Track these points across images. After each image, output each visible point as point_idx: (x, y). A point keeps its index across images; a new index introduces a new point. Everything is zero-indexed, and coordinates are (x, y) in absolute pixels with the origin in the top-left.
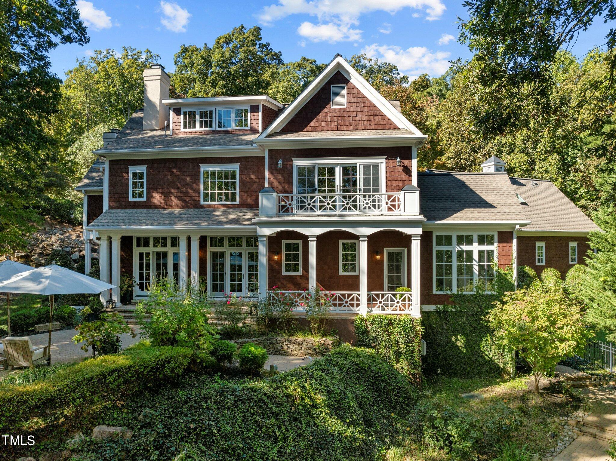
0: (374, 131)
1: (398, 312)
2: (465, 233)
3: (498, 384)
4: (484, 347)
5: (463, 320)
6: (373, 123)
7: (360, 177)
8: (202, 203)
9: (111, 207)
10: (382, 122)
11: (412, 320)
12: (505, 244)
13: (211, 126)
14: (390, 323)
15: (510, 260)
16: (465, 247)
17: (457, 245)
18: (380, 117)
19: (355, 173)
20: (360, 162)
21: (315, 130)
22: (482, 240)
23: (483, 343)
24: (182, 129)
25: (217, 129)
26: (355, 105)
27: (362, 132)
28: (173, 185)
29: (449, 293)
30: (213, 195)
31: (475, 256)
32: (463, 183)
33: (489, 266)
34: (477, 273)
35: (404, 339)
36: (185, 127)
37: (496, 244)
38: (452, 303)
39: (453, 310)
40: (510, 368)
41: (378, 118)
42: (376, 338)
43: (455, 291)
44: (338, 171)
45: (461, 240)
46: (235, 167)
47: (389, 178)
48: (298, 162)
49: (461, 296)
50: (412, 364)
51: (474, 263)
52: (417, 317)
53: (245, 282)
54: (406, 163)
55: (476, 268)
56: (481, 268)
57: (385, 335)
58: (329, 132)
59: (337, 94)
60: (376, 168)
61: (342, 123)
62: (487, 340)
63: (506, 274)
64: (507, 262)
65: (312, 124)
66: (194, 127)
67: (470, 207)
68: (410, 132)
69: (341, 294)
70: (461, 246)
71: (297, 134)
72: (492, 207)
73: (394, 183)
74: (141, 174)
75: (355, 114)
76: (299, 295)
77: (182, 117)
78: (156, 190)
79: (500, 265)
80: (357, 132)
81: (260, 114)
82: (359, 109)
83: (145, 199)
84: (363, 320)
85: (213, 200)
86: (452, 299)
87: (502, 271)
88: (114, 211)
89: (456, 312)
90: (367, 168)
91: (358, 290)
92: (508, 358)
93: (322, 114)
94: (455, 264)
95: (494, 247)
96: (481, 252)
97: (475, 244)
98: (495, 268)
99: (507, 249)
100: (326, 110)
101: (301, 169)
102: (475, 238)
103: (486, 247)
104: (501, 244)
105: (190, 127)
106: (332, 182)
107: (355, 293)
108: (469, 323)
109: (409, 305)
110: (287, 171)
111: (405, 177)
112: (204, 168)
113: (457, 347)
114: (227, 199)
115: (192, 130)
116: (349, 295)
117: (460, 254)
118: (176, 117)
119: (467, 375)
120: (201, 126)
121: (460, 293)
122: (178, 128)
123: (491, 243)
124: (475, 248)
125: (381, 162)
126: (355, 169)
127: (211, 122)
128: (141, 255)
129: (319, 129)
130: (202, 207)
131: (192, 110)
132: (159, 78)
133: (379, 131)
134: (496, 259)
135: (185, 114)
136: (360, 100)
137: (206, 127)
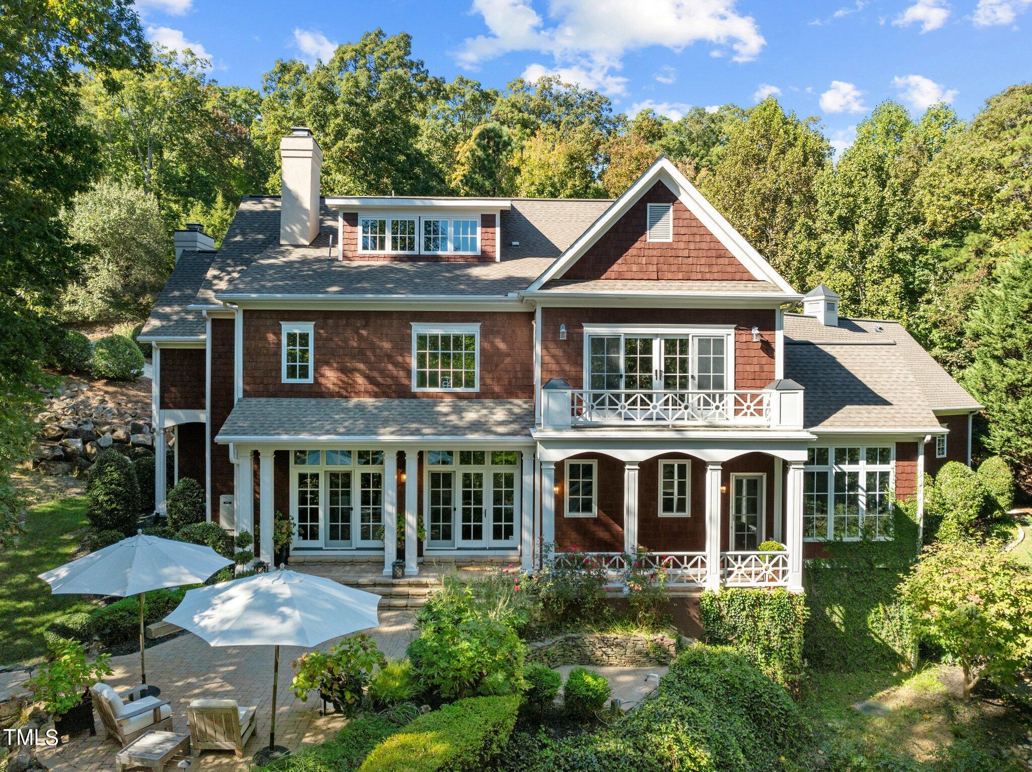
0: (717, 283)
1: (767, 584)
2: (847, 446)
4: (873, 622)
5: (841, 582)
6: (715, 269)
7: (693, 355)
8: (415, 389)
9: (246, 394)
10: (729, 269)
11: (791, 597)
12: (906, 463)
13: (412, 248)
14: (758, 602)
15: (913, 487)
16: (847, 468)
17: (836, 464)
18: (726, 261)
19: (684, 350)
20: (694, 332)
21: (620, 277)
22: (872, 457)
23: (871, 617)
24: (360, 251)
25: (423, 252)
26: (685, 238)
27: (698, 283)
28: (360, 355)
29: (821, 539)
30: (434, 375)
31: (862, 481)
32: (832, 359)
33: (881, 496)
34: (864, 508)
35: (779, 627)
36: (365, 247)
37: (893, 463)
38: (826, 555)
39: (828, 566)
40: (911, 655)
41: (722, 261)
42: (735, 628)
43: (830, 536)
44: (658, 347)
45: (841, 456)
46: (474, 329)
47: (740, 360)
48: (591, 330)
49: (841, 543)
50: (790, 668)
51: (860, 492)
52: (797, 592)
53: (488, 524)
54: (767, 335)
55: (862, 500)
56: (870, 499)
57: (750, 622)
58: (644, 283)
59: (657, 218)
60: (719, 343)
61: (665, 267)
62: (878, 611)
63: (907, 510)
64: (908, 491)
65: (615, 267)
66: (382, 247)
67: (852, 402)
68: (776, 288)
69: (677, 557)
70: (841, 466)
71: (592, 283)
72: (885, 403)
73: (748, 368)
74: (304, 337)
75: (686, 253)
76: (609, 559)
77: (360, 229)
78: (328, 363)
79: (898, 496)
80: (690, 283)
81: (498, 230)
82: (692, 246)
83: (310, 380)
84: (713, 599)
85: (434, 383)
86: (825, 549)
87: (901, 505)
88: (254, 401)
89: (832, 569)
90: (704, 343)
91: (702, 548)
92: (908, 639)
93: (632, 251)
94: (831, 493)
95: (891, 467)
96: (870, 475)
97: (862, 463)
98: (891, 500)
99: (908, 469)
100: (637, 245)
101: (598, 343)
102: (863, 453)
103: (878, 468)
104: (901, 463)
105: (374, 248)
106: (647, 365)
107: (698, 555)
108: (852, 587)
109: (784, 573)
110: (573, 348)
111: (765, 359)
112: (418, 329)
113: (833, 624)
114: (457, 383)
115: (378, 252)
116: (690, 558)
117: (840, 476)
118: (349, 228)
120: (394, 247)
121: (838, 539)
122: (352, 248)
123: (885, 460)
124: (862, 468)
125: (727, 333)
126: (684, 344)
127: (412, 241)
128: (302, 477)
129: (629, 275)
130: (414, 396)
131: (378, 217)
132: (310, 154)
133: (724, 283)
134: (892, 485)
135: (365, 227)
136: (695, 230)
137: (403, 249)
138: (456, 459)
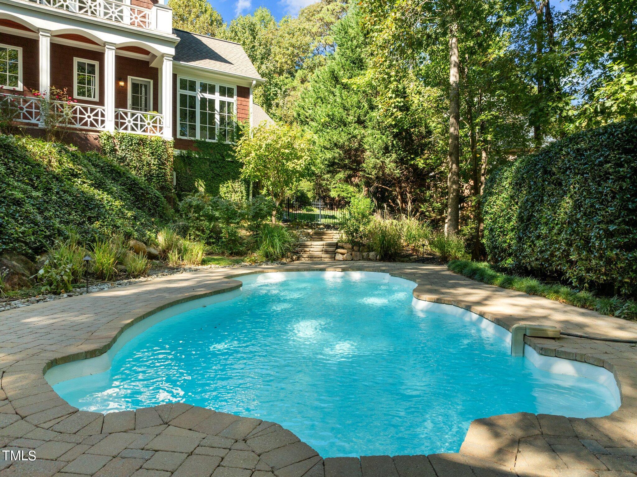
1: (149, 134)
2: (208, 82)
5: (205, 167)
11: (164, 142)
12: (243, 99)
14: (141, 143)
15: (247, 115)
16: (208, 96)
17: (201, 92)
22: (224, 91)
29: (193, 138)
32: (202, 42)
33: (229, 117)
34: (219, 123)
37: (235, 97)
38: (195, 149)
39: (197, 156)
42: (125, 158)
43: (198, 137)
45: (204, 88)
49: (205, 142)
51: (216, 112)
52: (169, 140)
55: (217, 118)
56: (222, 118)
57: (136, 155)
63: (244, 127)
64: (244, 116)
67: (210, 59)
69: (83, 108)
70: (204, 94)
72: (231, 63)
79: (238, 118)
84: (109, 137)
86: (195, 145)
87: (240, 124)
89: (200, 158)
94: (198, 110)
95: (234, 100)
96: (222, 104)
98: (235, 120)
99: (244, 103)
102: (217, 89)
103: (226, 99)
104: (240, 98)
107: (99, 108)
109: (161, 128)
116: (92, 110)
117: (203, 100)
121: (203, 139)
123: (231, 95)
124: (217, 98)
134: (235, 112)
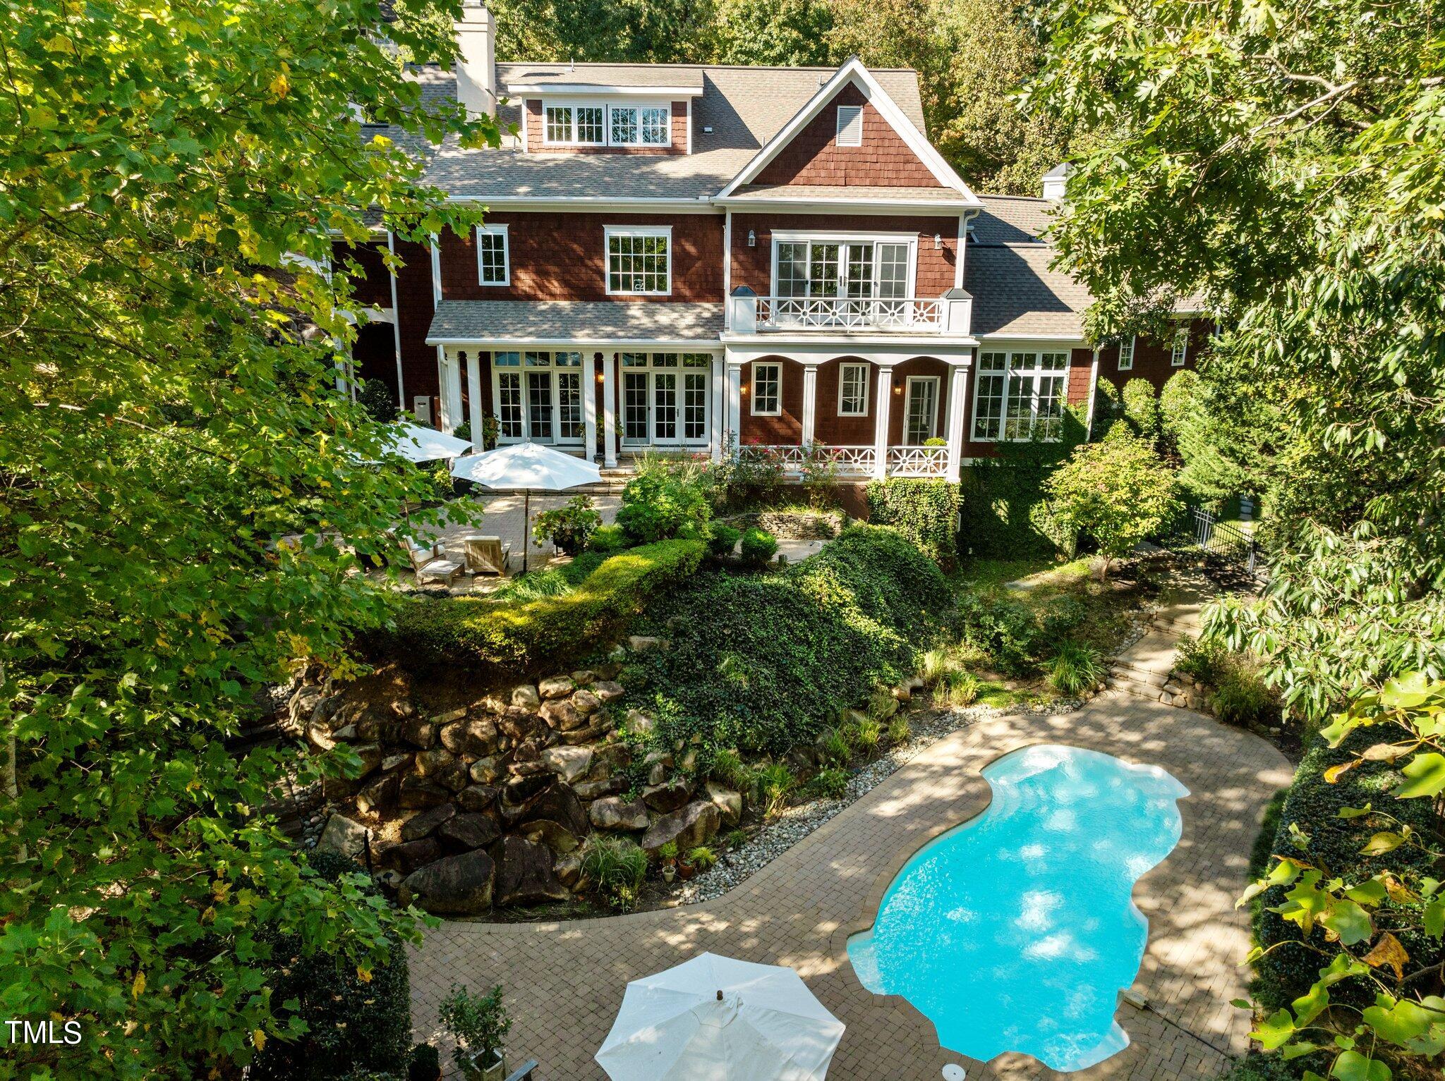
0: (903, 190)
1: (928, 474)
2: (1024, 352)
3: (1050, 568)
4: (1035, 517)
5: (1008, 480)
6: (902, 175)
7: (877, 262)
8: (608, 292)
9: (446, 296)
10: (916, 175)
11: (948, 486)
12: (1080, 369)
13: (599, 139)
14: (918, 490)
15: (1085, 392)
16: (1022, 373)
17: (1012, 369)
18: (913, 167)
19: (868, 257)
20: (878, 239)
21: (809, 183)
22: (1047, 364)
23: (1034, 512)
24: (546, 142)
25: (612, 144)
26: (874, 143)
27: (884, 190)
28: (555, 258)
29: (993, 440)
30: (627, 278)
31: (1036, 387)
32: (1024, 263)
33: (1054, 401)
34: (1036, 411)
35: (935, 511)
36: (551, 137)
37: (1068, 368)
38: (996, 455)
39: (997, 465)
40: (1067, 546)
41: (909, 166)
42: (897, 512)
43: (1002, 437)
44: (843, 254)
45: (1018, 361)
46: (665, 232)
47: (922, 267)
48: (779, 236)
49: (1011, 443)
50: (943, 547)
51: (1033, 396)
52: (954, 483)
53: (680, 423)
54: (949, 243)
55: (1035, 403)
56: (1043, 403)
57: (910, 507)
58: (831, 189)
59: (846, 122)
60: (903, 249)
61: (853, 173)
62: (1041, 507)
63: (1077, 414)
64: (1080, 396)
65: (804, 172)
66: (569, 137)
67: (1034, 309)
68: (959, 196)
69: (849, 450)
70: (1017, 371)
71: (780, 189)
72: (1067, 309)
73: (929, 275)
74: (499, 239)
75: (874, 158)
76: (787, 451)
77: (544, 117)
78: (524, 266)
79: (1070, 400)
80: (877, 189)
81: (689, 119)
82: (881, 151)
83: (507, 283)
84: (879, 487)
85: (627, 286)
86: (996, 449)
87: (1072, 409)
88: (454, 304)
89: (1001, 468)
90: (887, 249)
91: (871, 441)
92: (1067, 533)
93: (821, 156)
94: (1005, 397)
95: (1065, 373)
96: (1045, 381)
97: (1038, 368)
98: (1063, 404)
99: (1082, 375)
100: (826, 149)
101: (784, 249)
102: (1039, 359)
103: (1053, 373)
104: (1075, 369)
105: (560, 137)
106: (832, 272)
107: (868, 449)
108: (1019, 484)
109: (945, 465)
110: (761, 252)
111: (946, 266)
112: (611, 232)
113: (998, 518)
114: (650, 286)
115: (564, 143)
116: (860, 452)
117: (1015, 380)
118: (533, 117)
119: (1009, 557)
120: (581, 137)
121: (1009, 440)
122: (537, 139)
123: (1060, 365)
124: (1037, 373)
125: (911, 240)
126: (869, 249)
127: (599, 130)
128: (503, 378)
129: (817, 181)
130: (609, 299)
131: (562, 105)
132: (485, 27)
133: (910, 190)
134: (1065, 390)
135: (550, 112)
136: (884, 134)
137: (590, 139)
138: (650, 361)
